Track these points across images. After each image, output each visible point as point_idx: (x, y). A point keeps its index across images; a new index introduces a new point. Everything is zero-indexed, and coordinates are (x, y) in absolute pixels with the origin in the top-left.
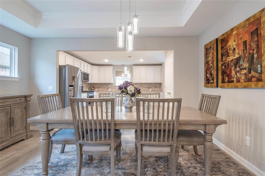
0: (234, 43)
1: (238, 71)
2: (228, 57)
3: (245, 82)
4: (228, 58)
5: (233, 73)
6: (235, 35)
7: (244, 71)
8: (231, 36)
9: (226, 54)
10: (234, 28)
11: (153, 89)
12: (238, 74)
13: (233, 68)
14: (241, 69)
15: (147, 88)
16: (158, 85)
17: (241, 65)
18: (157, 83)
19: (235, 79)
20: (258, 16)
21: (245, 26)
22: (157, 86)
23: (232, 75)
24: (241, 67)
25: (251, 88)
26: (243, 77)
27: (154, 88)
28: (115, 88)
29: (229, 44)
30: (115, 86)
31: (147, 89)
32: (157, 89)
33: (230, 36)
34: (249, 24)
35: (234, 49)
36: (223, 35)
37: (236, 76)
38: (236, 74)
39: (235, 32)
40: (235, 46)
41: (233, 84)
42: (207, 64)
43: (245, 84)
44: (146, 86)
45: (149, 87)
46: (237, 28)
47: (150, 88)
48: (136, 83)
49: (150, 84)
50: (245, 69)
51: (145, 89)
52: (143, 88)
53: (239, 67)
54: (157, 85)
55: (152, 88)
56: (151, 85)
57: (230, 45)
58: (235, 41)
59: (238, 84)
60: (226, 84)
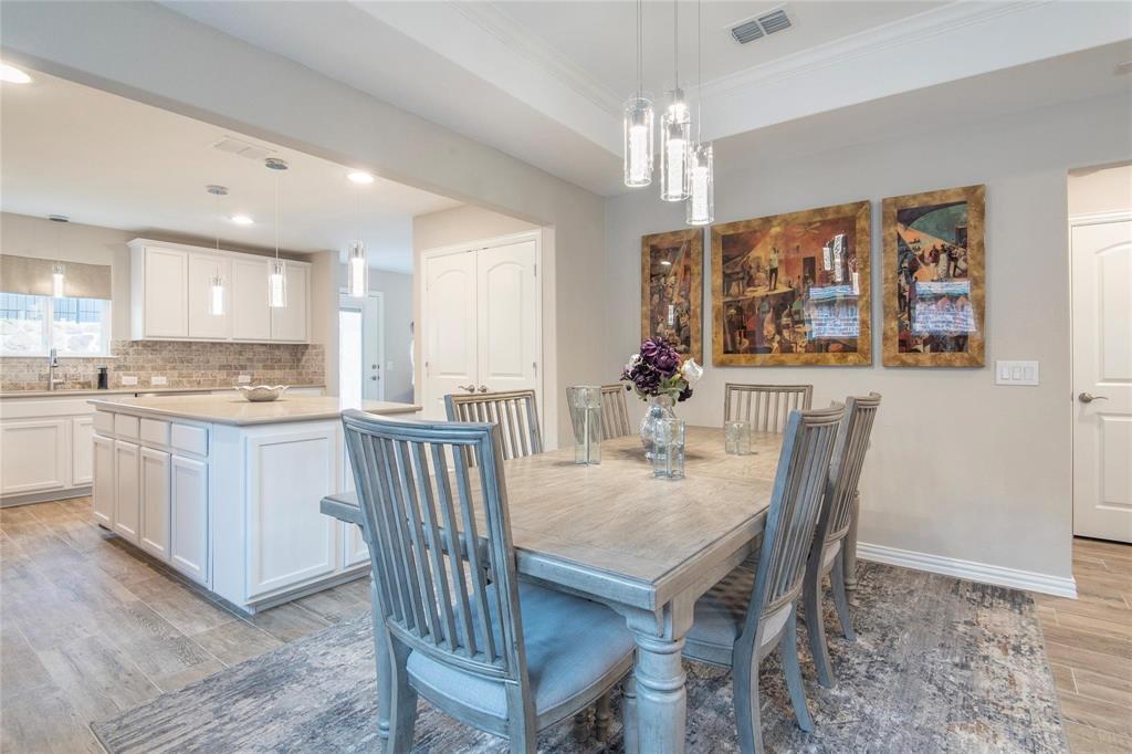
0: (773, 256)
1: (787, 326)
2: (749, 286)
3: (806, 352)
4: (751, 289)
5: (769, 329)
6: (776, 237)
7: (807, 328)
8: (764, 235)
9: (743, 278)
10: (775, 217)
11: (260, 373)
12: (786, 333)
14: (795, 323)
15: (222, 367)
16: (286, 356)
17: (798, 312)
18: (278, 346)
19: (775, 345)
20: (848, 212)
21: (810, 224)
22: (280, 361)
23: (765, 333)
24: (796, 317)
25: (826, 365)
26: (802, 341)
27: (265, 367)
29: (754, 254)
31: (222, 375)
32: (278, 374)
33: (758, 234)
34: (824, 223)
35: (774, 271)
36: (733, 225)
37: (777, 338)
38: (779, 332)
39: (776, 230)
40: (775, 265)
42: (656, 297)
43: (809, 356)
44: (217, 358)
45: (235, 363)
46: (786, 221)
47: (243, 368)
49: (243, 347)
51: (209, 372)
52: (198, 368)
53: (790, 315)
54: (277, 352)
55: (253, 367)
56: (248, 355)
57: (759, 258)
58: (775, 251)
59: (787, 357)
60: (742, 358)
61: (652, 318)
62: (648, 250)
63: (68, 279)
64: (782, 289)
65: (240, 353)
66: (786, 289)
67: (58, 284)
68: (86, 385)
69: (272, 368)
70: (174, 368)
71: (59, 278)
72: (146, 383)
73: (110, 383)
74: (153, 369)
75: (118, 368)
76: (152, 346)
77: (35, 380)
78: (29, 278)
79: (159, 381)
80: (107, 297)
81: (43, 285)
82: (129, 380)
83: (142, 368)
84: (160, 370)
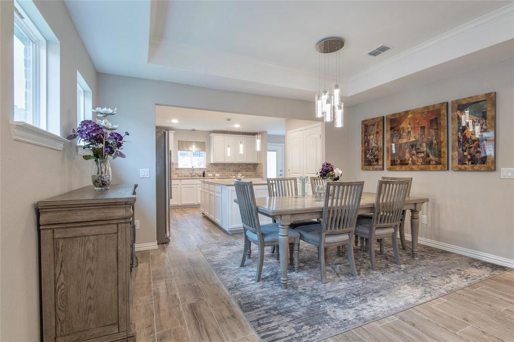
0: (409, 126)
1: (414, 155)
2: (400, 138)
3: (422, 165)
4: (401, 140)
5: (408, 155)
6: (410, 119)
7: (422, 155)
8: (405, 118)
9: (398, 136)
10: (410, 111)
11: (244, 173)
12: (414, 157)
13: (407, 151)
14: (417, 153)
15: (234, 171)
16: (252, 167)
17: (418, 149)
18: (250, 164)
19: (410, 162)
20: (437, 107)
21: (423, 113)
22: (250, 169)
23: (406, 157)
24: (418, 151)
26: (420, 160)
27: (246, 171)
28: (177, 172)
29: (402, 126)
30: (177, 169)
31: (234, 173)
32: (249, 173)
33: (403, 118)
34: (428, 112)
35: (409, 132)
36: (394, 115)
37: (411, 159)
38: (411, 157)
39: (410, 116)
40: (410, 130)
41: (407, 166)
42: (366, 144)
43: (423, 166)
44: (232, 168)
45: (237, 170)
46: (414, 112)
47: (240, 171)
48: (216, 164)
49: (239, 165)
50: (423, 152)
51: (230, 173)
52: (227, 171)
53: (415, 150)
54: (249, 166)
55: (242, 171)
56: (241, 167)
57: (404, 127)
58: (410, 124)
60: (398, 167)
61: (365, 152)
62: (364, 126)
63: (196, 146)
64: (412, 139)
65: (239, 167)
66: (414, 139)
67: (194, 148)
68: (200, 176)
69: (248, 171)
70: (221, 171)
71: (194, 146)
72: (214, 176)
73: (206, 175)
74: (216, 171)
75: (207, 171)
76: (215, 165)
77: (189, 174)
78: (187, 147)
79: (217, 175)
80: (205, 151)
81: (190, 148)
82: (210, 175)
83: (213, 171)
84: (218, 172)
